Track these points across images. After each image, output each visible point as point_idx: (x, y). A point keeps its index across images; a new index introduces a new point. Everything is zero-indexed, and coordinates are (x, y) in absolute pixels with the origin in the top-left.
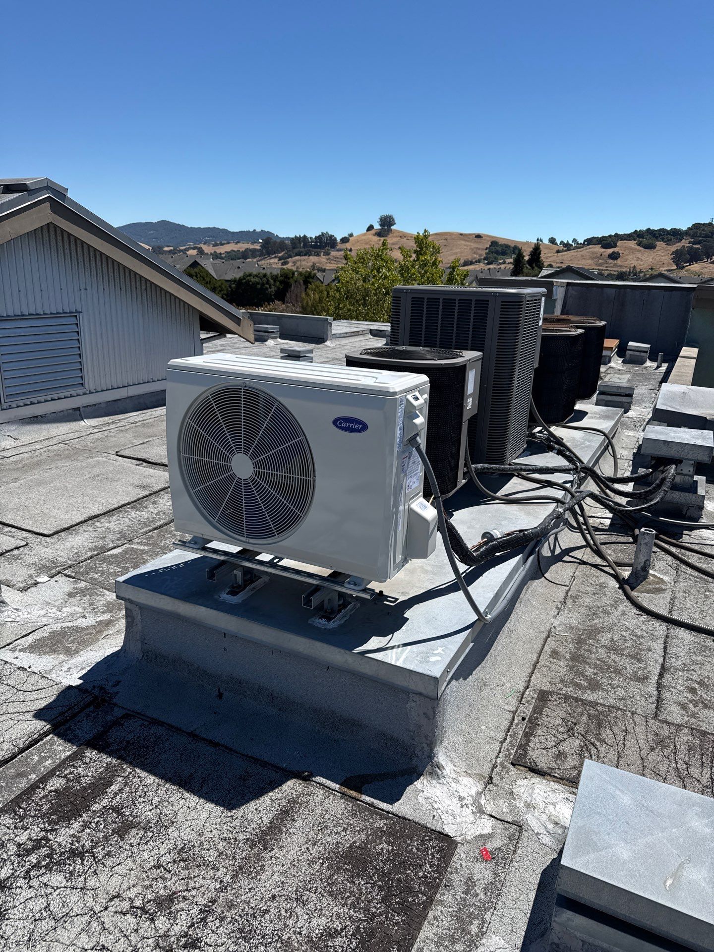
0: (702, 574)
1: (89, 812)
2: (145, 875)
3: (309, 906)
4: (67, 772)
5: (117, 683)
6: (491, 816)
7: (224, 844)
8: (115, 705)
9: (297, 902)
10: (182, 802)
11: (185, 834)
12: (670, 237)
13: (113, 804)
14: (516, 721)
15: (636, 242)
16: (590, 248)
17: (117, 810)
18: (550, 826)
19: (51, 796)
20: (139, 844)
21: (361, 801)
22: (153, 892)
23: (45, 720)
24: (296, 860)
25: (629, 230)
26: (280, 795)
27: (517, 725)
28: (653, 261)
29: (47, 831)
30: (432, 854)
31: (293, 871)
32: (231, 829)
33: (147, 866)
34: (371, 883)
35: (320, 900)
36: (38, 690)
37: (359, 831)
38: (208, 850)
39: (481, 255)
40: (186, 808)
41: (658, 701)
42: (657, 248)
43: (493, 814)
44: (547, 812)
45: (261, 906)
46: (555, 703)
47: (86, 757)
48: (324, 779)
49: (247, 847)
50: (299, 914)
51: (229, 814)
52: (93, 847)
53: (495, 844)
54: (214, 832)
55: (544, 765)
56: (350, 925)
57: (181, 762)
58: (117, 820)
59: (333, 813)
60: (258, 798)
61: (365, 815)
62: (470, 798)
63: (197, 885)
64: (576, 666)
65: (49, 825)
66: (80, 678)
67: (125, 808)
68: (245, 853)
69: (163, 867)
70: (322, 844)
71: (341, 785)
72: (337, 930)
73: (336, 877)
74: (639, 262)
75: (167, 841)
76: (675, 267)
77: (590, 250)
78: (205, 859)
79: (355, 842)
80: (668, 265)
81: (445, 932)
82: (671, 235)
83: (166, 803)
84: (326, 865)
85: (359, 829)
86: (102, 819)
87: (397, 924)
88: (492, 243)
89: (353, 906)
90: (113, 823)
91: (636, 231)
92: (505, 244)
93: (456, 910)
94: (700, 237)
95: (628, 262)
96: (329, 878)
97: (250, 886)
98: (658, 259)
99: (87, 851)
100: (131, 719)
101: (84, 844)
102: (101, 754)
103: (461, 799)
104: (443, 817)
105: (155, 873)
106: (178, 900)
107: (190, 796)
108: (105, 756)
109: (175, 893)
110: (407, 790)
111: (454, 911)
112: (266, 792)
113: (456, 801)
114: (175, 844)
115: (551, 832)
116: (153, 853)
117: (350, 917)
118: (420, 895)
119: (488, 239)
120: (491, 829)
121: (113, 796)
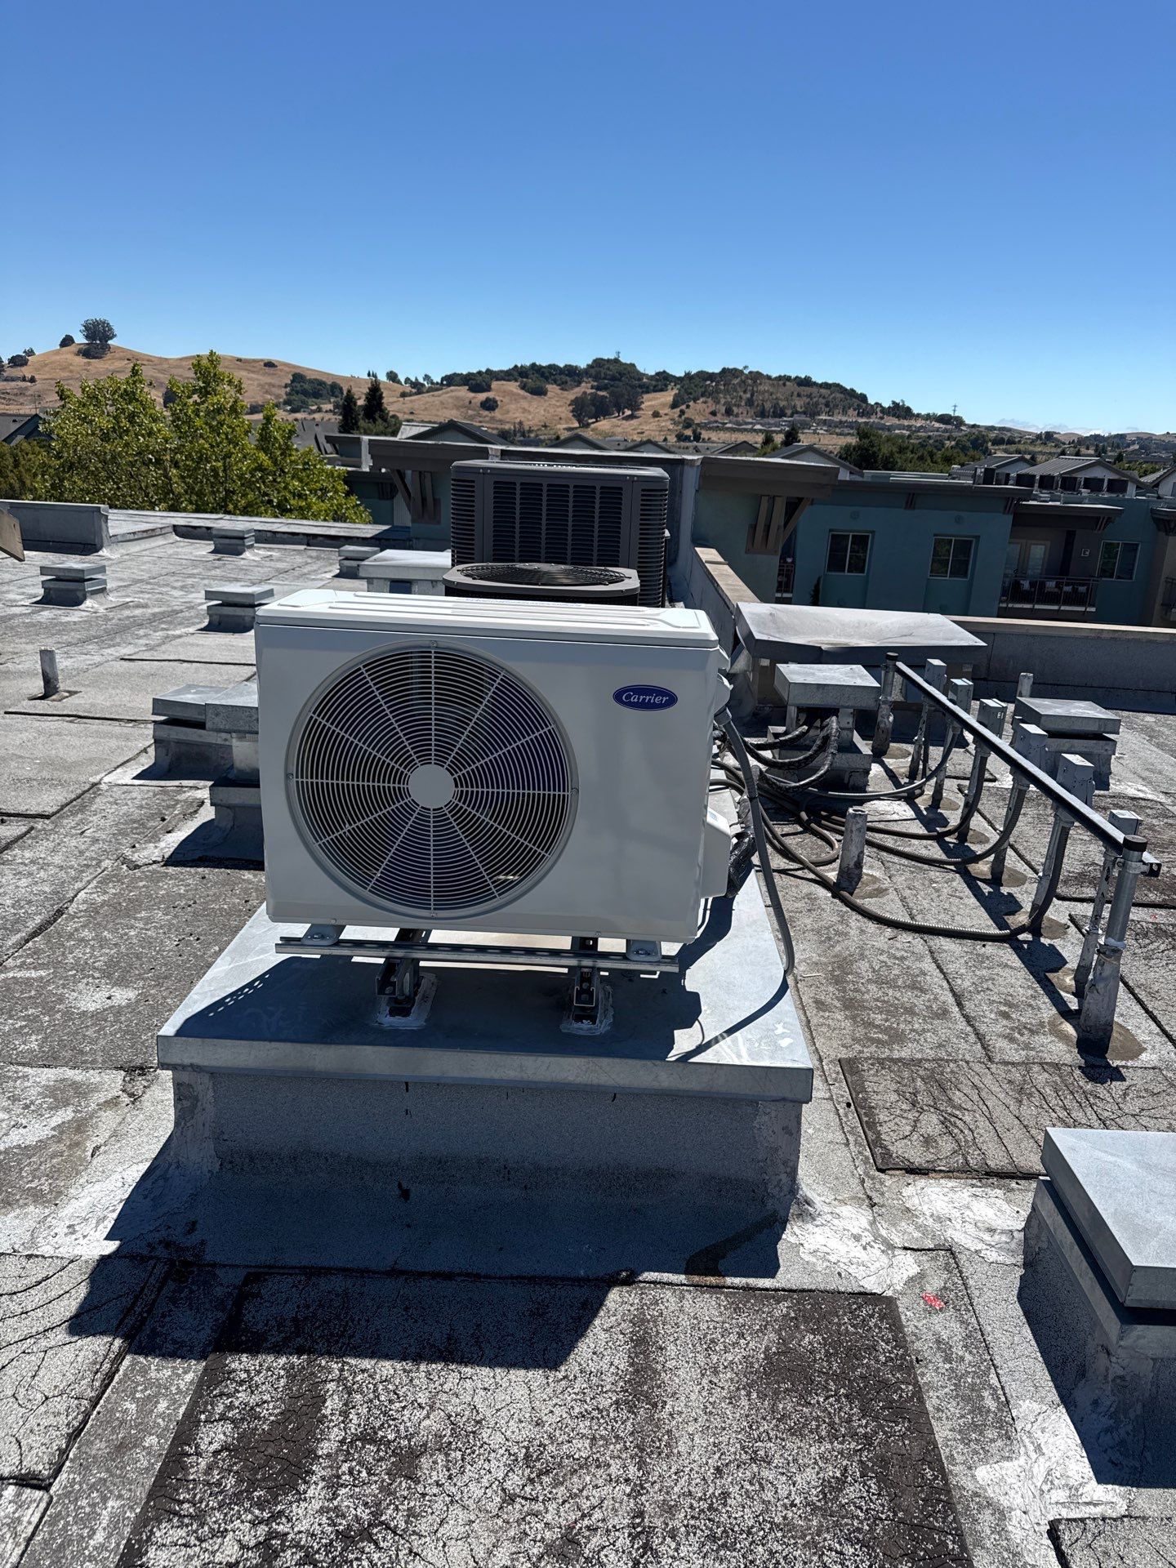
0: (912, 860)
1: (321, 1460)
2: (500, 1522)
3: (776, 1461)
4: (220, 1408)
5: (192, 1227)
6: (905, 1248)
7: (587, 1423)
8: (214, 1265)
9: (756, 1463)
10: (468, 1384)
11: (513, 1432)
12: (564, 378)
13: (353, 1431)
14: (841, 1111)
15: (518, 384)
16: (452, 391)
17: (368, 1437)
18: (986, 1237)
19: (224, 1460)
20: (450, 1478)
21: (729, 1287)
22: (535, 1541)
23: (103, 1333)
24: (707, 1404)
25: (506, 366)
26: (614, 1319)
27: (846, 1115)
28: (547, 415)
29: (267, 1522)
30: (876, 1325)
31: (717, 1422)
32: (579, 1397)
33: (493, 1507)
34: (832, 1396)
35: (783, 1447)
36: (39, 1283)
37: (760, 1330)
38: (569, 1442)
39: (278, 396)
40: (483, 1393)
41: (980, 1039)
42: (549, 394)
43: (906, 1245)
44: (967, 1219)
45: (711, 1491)
46: (872, 1072)
47: (234, 1371)
48: (656, 1274)
49: (624, 1414)
50: (770, 1478)
51: (560, 1375)
52: (376, 1514)
53: (934, 1284)
54: (557, 1410)
55: (918, 1160)
56: (849, 1463)
57: (416, 1321)
58: (381, 1454)
59: (707, 1318)
60: (583, 1336)
61: (752, 1305)
62: (866, 1233)
63: (595, 1502)
64: (858, 1015)
65: (263, 1510)
66: (109, 1237)
67: (380, 1429)
68: (629, 1423)
69: (519, 1496)
70: (726, 1367)
71: (686, 1273)
72: (837, 1478)
73: (781, 1406)
74: (526, 415)
75: (493, 1455)
76: (577, 425)
77: (453, 394)
78: (576, 1456)
79: (767, 1348)
80: (567, 420)
81: (961, 1421)
82: (567, 376)
83: (444, 1397)
84: (754, 1395)
85: (758, 1327)
86: (354, 1463)
87: (903, 1436)
88: (293, 376)
89: (833, 1437)
90: (378, 1461)
91: (516, 366)
92: (316, 380)
93: (953, 1388)
94: (605, 378)
95: (511, 414)
96: (773, 1412)
97: (673, 1470)
98: (552, 410)
99: (370, 1525)
100: (266, 1280)
101: (356, 1516)
102: (261, 1358)
103: (857, 1238)
104: (850, 1271)
105: (514, 1512)
106: (583, 1537)
107: (474, 1371)
108: (270, 1358)
109: (570, 1528)
110: (779, 1251)
111: (952, 1391)
112: (590, 1322)
113: (852, 1243)
114: (510, 1454)
115: (993, 1243)
116: (485, 1482)
117: (841, 1453)
118: (903, 1387)
119: (286, 369)
120: (915, 1266)
121: (341, 1418)
